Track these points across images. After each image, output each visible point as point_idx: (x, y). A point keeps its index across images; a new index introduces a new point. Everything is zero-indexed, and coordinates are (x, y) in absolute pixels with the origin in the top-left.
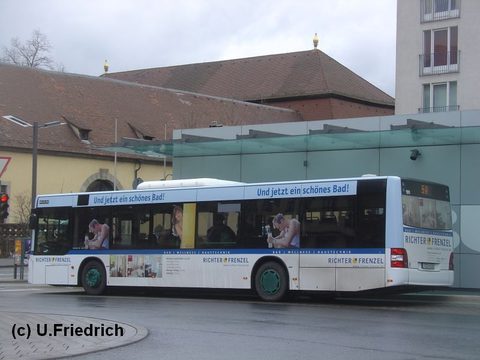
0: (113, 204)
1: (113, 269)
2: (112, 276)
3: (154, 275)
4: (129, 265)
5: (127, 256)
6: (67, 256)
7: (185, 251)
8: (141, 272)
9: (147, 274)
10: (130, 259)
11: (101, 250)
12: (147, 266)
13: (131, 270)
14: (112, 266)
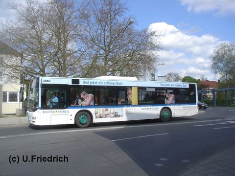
0: (95, 85)
1: (97, 115)
2: (97, 118)
3: (119, 116)
4: (106, 113)
5: (105, 109)
6: (66, 110)
7: (134, 106)
8: (112, 115)
9: (116, 116)
10: (107, 110)
11: (89, 106)
12: (115, 113)
13: (107, 115)
14: (96, 114)
